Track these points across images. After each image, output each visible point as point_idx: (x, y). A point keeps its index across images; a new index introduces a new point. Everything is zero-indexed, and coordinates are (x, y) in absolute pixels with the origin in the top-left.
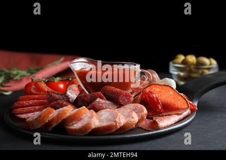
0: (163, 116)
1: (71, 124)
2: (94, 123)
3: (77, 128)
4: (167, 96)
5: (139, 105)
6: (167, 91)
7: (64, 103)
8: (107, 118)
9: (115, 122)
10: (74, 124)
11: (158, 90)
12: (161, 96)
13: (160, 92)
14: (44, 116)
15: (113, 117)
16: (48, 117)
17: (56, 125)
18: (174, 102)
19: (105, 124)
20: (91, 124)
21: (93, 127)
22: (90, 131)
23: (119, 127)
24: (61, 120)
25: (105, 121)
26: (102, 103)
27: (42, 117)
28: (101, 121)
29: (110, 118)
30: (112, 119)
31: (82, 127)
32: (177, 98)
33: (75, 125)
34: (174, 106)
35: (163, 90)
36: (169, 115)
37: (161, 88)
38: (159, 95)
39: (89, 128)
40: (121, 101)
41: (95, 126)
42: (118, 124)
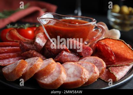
0: (116, 66)
1: (42, 78)
2: (62, 78)
3: (48, 83)
4: (118, 48)
5: (98, 58)
6: (119, 44)
7: (35, 53)
8: (73, 73)
9: (81, 78)
10: (45, 78)
11: (111, 43)
12: (113, 47)
13: (112, 44)
14: (18, 70)
15: (79, 73)
16: (22, 71)
17: (29, 78)
18: (123, 53)
19: (72, 80)
20: (60, 80)
21: (62, 82)
22: (59, 86)
23: (84, 83)
24: (33, 75)
25: (72, 76)
26: (67, 56)
27: (16, 71)
28: (68, 75)
29: (76, 73)
30: (78, 74)
31: (53, 82)
32: (127, 51)
33: (46, 80)
34: (123, 56)
35: (116, 44)
36: (121, 66)
37: (115, 42)
38: (112, 46)
39: (58, 84)
40: (83, 54)
41: (64, 81)
42: (83, 80)
